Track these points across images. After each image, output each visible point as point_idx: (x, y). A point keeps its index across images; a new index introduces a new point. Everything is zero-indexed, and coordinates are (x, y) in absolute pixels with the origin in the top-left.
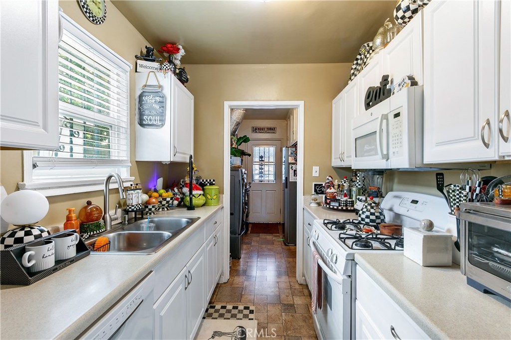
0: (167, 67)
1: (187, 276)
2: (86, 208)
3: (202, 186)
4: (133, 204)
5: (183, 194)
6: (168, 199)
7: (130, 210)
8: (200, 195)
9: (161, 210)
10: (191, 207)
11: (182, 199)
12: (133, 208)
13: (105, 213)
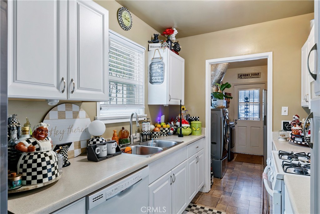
0: (165, 45)
1: (172, 177)
2: (121, 131)
3: (190, 121)
4: (145, 131)
5: (177, 126)
6: (167, 129)
7: (144, 134)
8: (188, 127)
9: (162, 135)
10: (181, 135)
11: (176, 129)
12: (145, 133)
13: (130, 134)
